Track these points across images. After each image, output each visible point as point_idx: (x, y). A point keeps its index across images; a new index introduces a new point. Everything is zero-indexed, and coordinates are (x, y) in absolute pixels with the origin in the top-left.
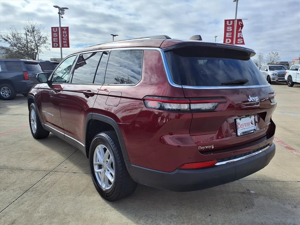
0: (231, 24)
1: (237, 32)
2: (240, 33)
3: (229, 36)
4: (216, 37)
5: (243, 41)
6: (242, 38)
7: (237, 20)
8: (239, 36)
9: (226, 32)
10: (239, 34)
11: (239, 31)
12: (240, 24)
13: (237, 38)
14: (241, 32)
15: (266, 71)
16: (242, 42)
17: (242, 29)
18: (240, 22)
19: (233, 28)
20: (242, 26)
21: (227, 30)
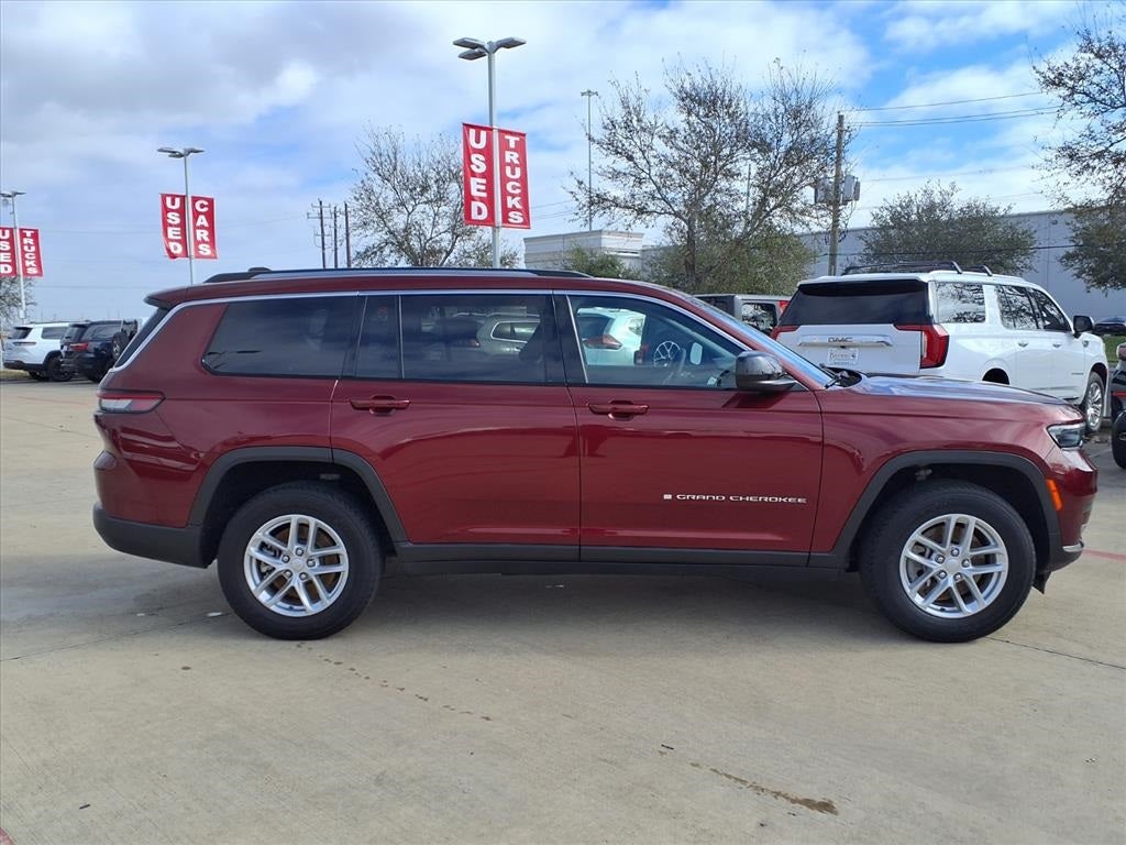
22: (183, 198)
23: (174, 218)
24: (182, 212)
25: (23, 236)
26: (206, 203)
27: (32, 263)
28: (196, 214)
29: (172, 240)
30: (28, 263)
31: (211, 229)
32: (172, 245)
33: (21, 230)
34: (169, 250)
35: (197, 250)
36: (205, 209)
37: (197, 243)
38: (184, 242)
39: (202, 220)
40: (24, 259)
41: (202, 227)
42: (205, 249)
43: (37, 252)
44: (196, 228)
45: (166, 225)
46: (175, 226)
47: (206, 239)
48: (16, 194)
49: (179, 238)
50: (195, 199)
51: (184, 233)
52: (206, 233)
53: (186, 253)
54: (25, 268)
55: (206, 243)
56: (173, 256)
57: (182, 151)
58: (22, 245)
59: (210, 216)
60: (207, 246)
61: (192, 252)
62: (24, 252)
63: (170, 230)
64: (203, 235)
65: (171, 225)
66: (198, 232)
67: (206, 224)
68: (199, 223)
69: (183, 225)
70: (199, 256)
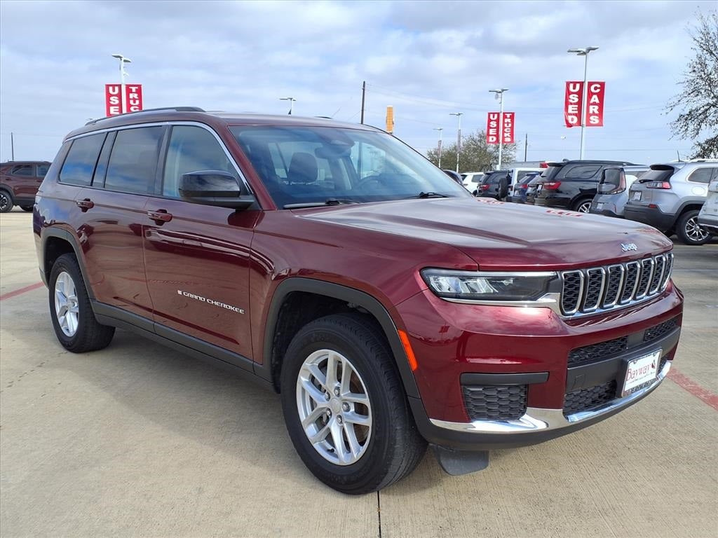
22: (582, 84)
23: (574, 98)
24: (580, 94)
25: (505, 117)
26: (598, 86)
27: (508, 135)
28: (590, 95)
29: (571, 114)
30: (506, 135)
31: (601, 105)
32: (570, 118)
33: (504, 113)
34: (567, 121)
35: (588, 120)
36: (598, 90)
37: (589, 115)
38: (579, 115)
39: (595, 99)
40: (504, 132)
41: (594, 104)
42: (595, 120)
43: (512, 128)
44: (589, 104)
45: (567, 104)
46: (575, 104)
47: (597, 112)
48: (503, 90)
49: (577, 112)
50: (590, 84)
51: (580, 109)
52: (597, 107)
53: (579, 123)
54: (504, 138)
55: (597, 115)
56: (569, 125)
57: (584, 50)
58: (504, 123)
59: (601, 96)
60: (597, 117)
61: (584, 121)
62: (504, 128)
63: (570, 107)
64: (594, 109)
65: (571, 104)
66: (591, 107)
67: (597, 101)
68: (592, 101)
69: (580, 103)
70: (589, 124)
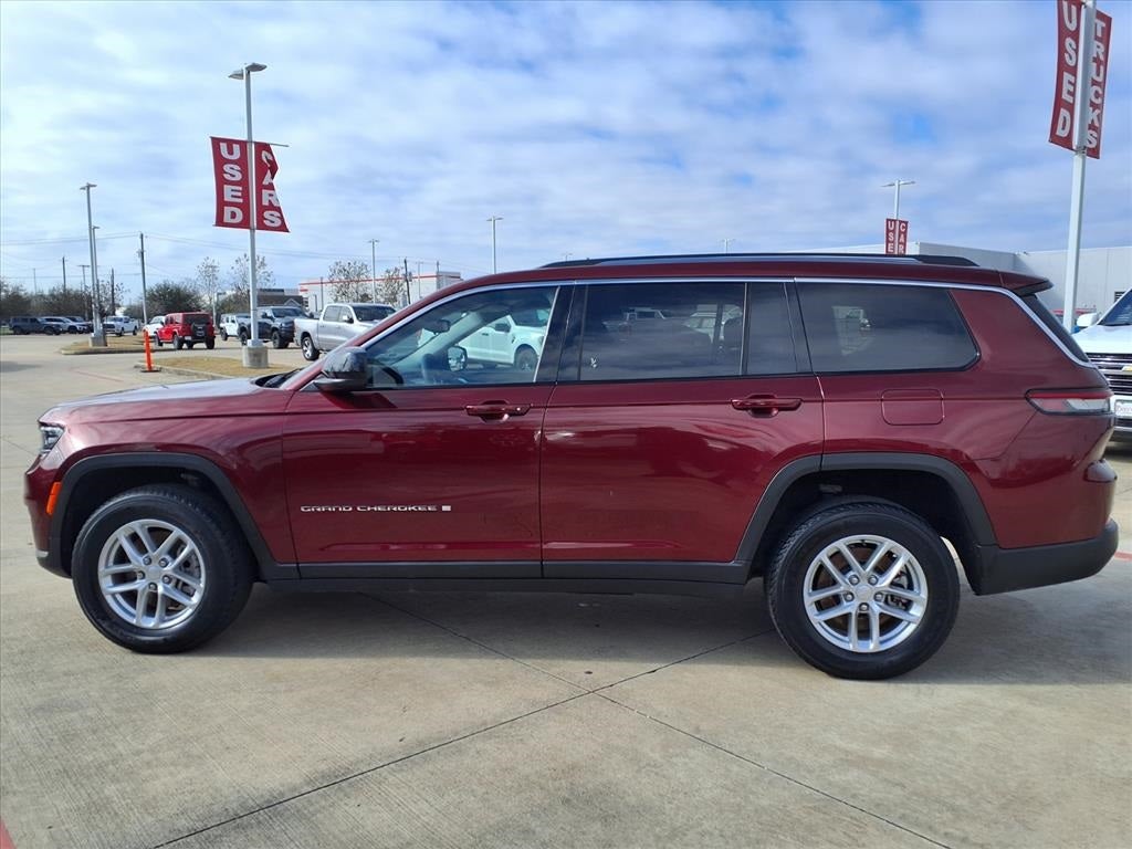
0: (237, 154)
1: (260, 187)
2: (271, 192)
3: (233, 196)
4: (89, 186)
5: (282, 218)
6: (278, 209)
7: (256, 143)
8: (265, 203)
9: (221, 182)
10: (265, 193)
11: (266, 182)
12: (265, 160)
13: (261, 209)
14: (271, 187)
15: (345, 324)
16: (278, 223)
17: (273, 177)
18: (264, 153)
19: (244, 171)
20: (273, 168)
21: (225, 175)
